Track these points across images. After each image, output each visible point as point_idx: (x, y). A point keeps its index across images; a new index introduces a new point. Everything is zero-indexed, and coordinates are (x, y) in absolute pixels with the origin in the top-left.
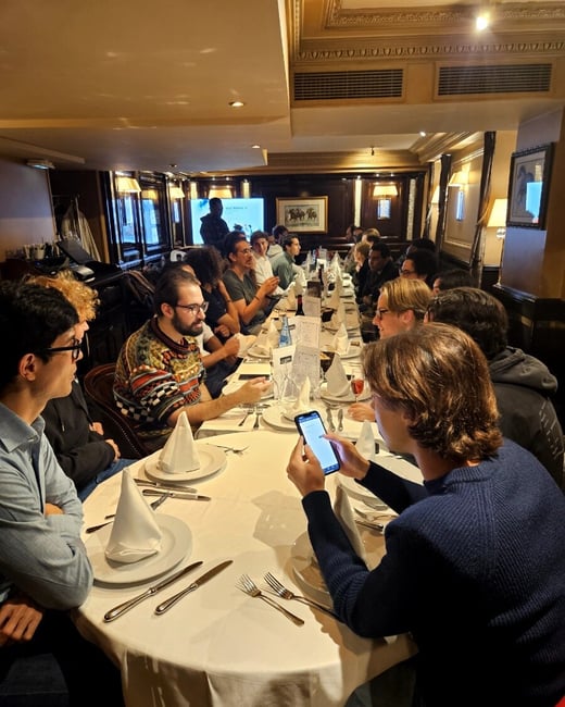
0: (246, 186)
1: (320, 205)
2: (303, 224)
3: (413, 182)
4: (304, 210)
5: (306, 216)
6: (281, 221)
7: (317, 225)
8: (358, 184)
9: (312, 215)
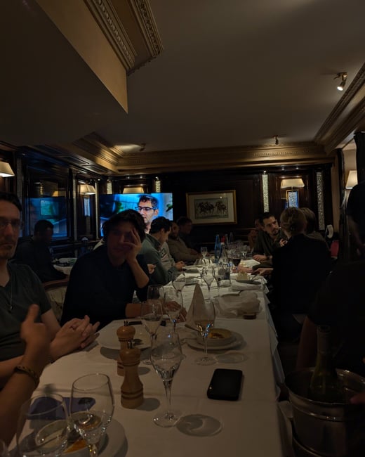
0: (158, 184)
1: (229, 198)
2: (212, 216)
3: (319, 175)
4: (214, 203)
5: (216, 209)
6: (192, 214)
7: (227, 216)
8: (265, 178)
9: (222, 207)
